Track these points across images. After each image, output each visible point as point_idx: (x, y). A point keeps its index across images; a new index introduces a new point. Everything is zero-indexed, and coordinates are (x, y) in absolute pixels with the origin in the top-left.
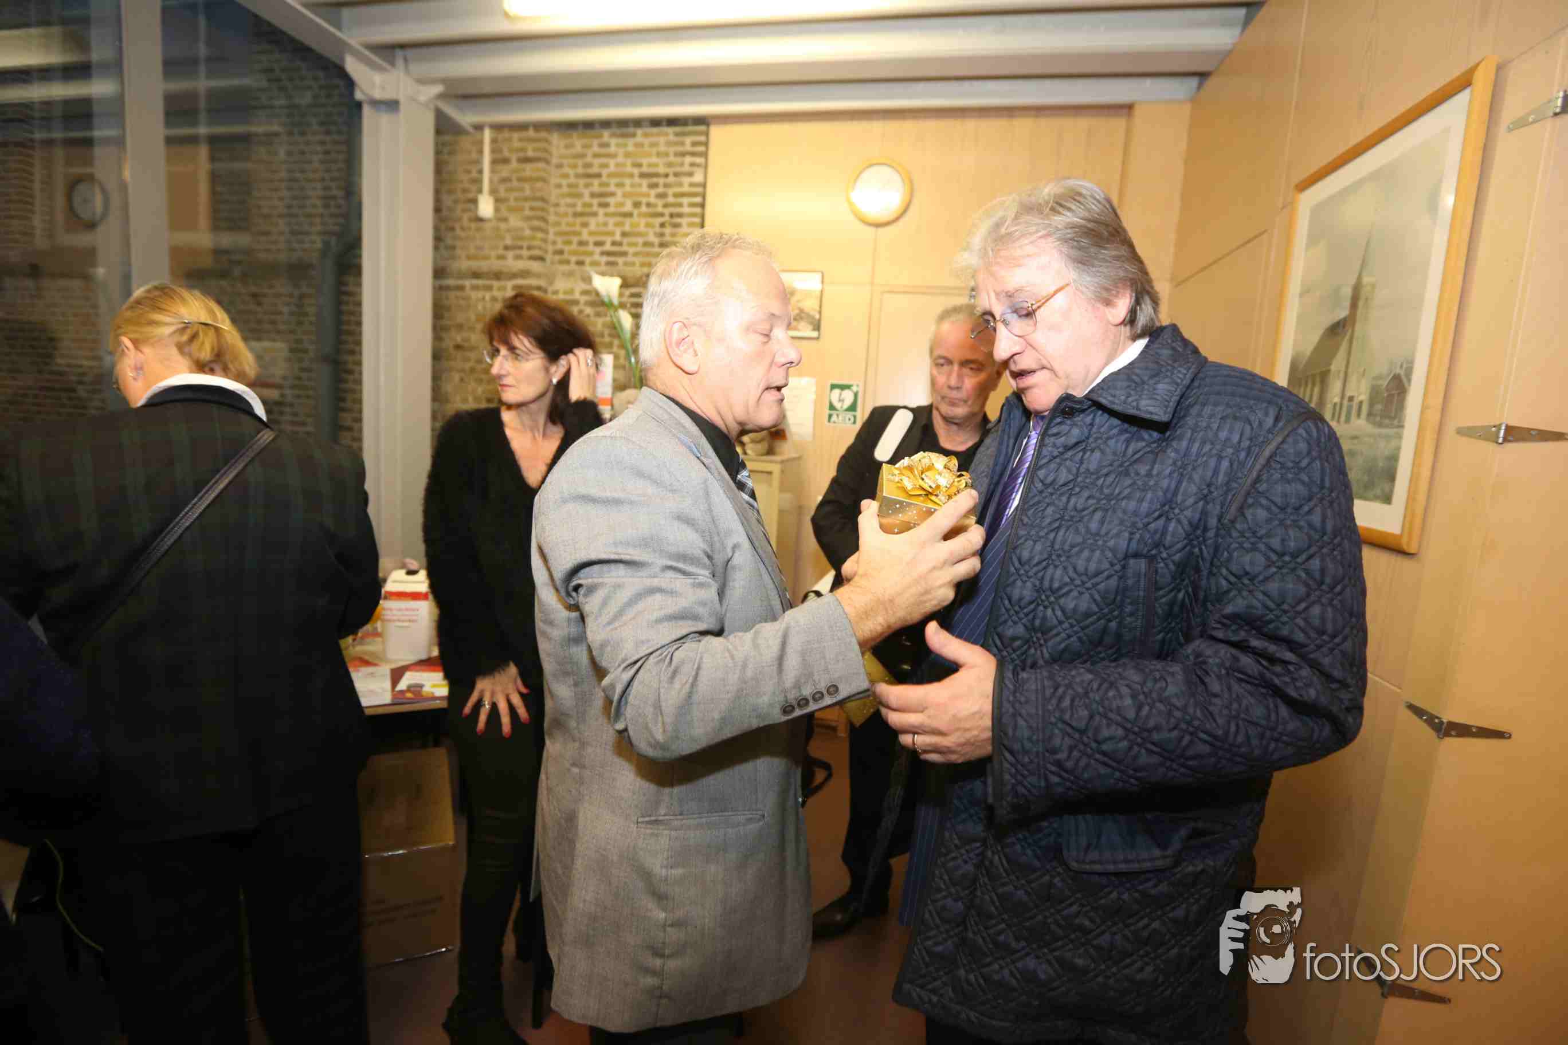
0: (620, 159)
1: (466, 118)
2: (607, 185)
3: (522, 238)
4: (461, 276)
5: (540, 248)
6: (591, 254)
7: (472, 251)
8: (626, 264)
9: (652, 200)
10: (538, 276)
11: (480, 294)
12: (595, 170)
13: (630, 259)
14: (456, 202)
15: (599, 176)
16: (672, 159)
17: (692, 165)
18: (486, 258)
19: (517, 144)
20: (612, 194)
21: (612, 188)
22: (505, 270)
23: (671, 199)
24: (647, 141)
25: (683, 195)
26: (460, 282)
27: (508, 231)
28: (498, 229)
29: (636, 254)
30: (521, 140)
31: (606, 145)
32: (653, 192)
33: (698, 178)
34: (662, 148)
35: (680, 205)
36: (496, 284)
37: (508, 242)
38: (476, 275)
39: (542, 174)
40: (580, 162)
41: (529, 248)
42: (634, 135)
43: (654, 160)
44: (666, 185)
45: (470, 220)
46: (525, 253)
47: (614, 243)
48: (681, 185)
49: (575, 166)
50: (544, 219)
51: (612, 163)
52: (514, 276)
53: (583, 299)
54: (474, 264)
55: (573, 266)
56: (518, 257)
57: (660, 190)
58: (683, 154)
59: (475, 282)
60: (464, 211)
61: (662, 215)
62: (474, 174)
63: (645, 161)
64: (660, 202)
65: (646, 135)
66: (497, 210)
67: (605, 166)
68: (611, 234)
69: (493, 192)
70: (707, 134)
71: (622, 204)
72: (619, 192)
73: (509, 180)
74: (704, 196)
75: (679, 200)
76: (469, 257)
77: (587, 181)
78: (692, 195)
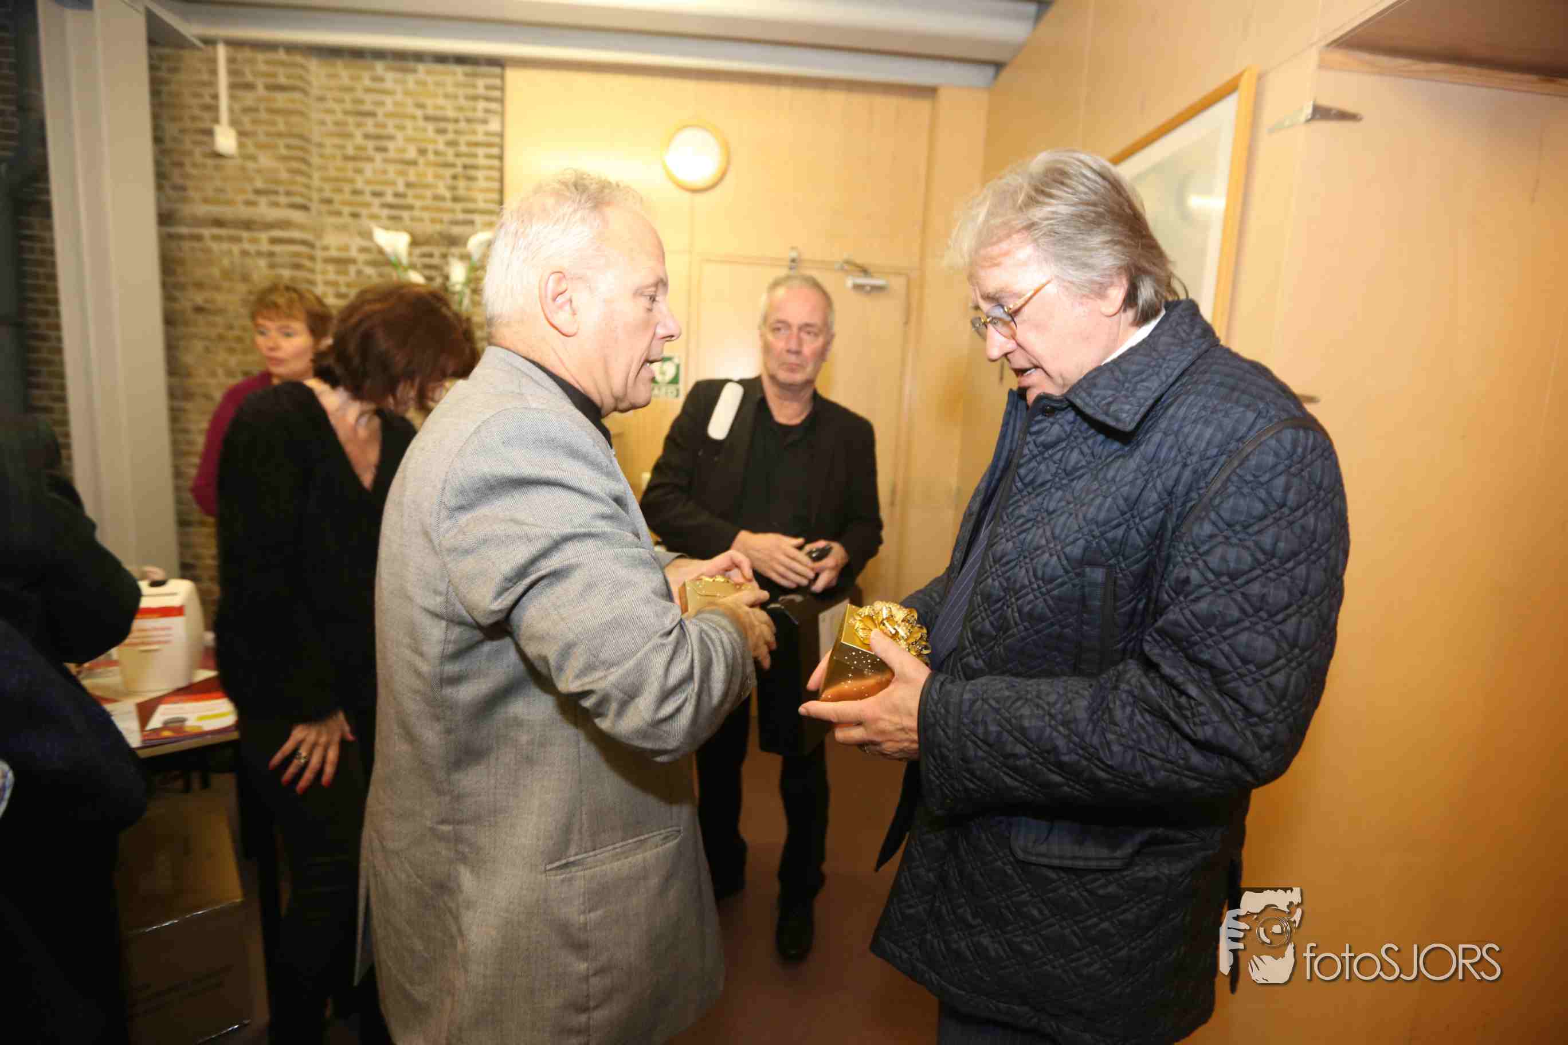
0: (399, 97)
1: (190, 29)
2: (384, 126)
3: (277, 182)
4: (197, 222)
5: (302, 195)
6: (368, 205)
7: (210, 193)
8: (412, 219)
9: (441, 147)
10: (301, 227)
11: (225, 246)
12: (367, 107)
13: (417, 213)
14: (183, 131)
15: (372, 114)
16: (462, 102)
17: (487, 111)
18: (229, 203)
19: (263, 67)
20: (391, 138)
21: (391, 130)
22: (258, 219)
23: (463, 149)
24: (430, 80)
25: (476, 144)
26: (196, 231)
27: (259, 171)
28: (243, 169)
29: (425, 208)
30: (268, 62)
31: (380, 79)
32: (441, 140)
33: (494, 126)
34: (450, 89)
35: (475, 156)
36: (245, 234)
37: (259, 184)
38: (219, 223)
39: (299, 107)
40: (347, 97)
41: (288, 193)
42: (414, 71)
43: (441, 101)
44: (456, 132)
45: (206, 155)
46: (283, 199)
47: (397, 195)
48: (474, 132)
49: (341, 101)
50: (304, 161)
51: (389, 100)
52: (270, 226)
53: (362, 257)
54: (214, 210)
55: (346, 219)
56: (276, 204)
57: (450, 136)
58: (475, 98)
59: (216, 231)
60: (195, 143)
61: (453, 165)
62: (208, 100)
63: (429, 102)
64: (450, 152)
65: (429, 72)
66: (241, 145)
67: (382, 104)
68: (393, 183)
69: (234, 123)
70: (502, 78)
71: (403, 150)
72: (400, 135)
73: (256, 110)
74: (501, 147)
75: (474, 150)
76: (206, 201)
77: (359, 119)
78: (490, 145)
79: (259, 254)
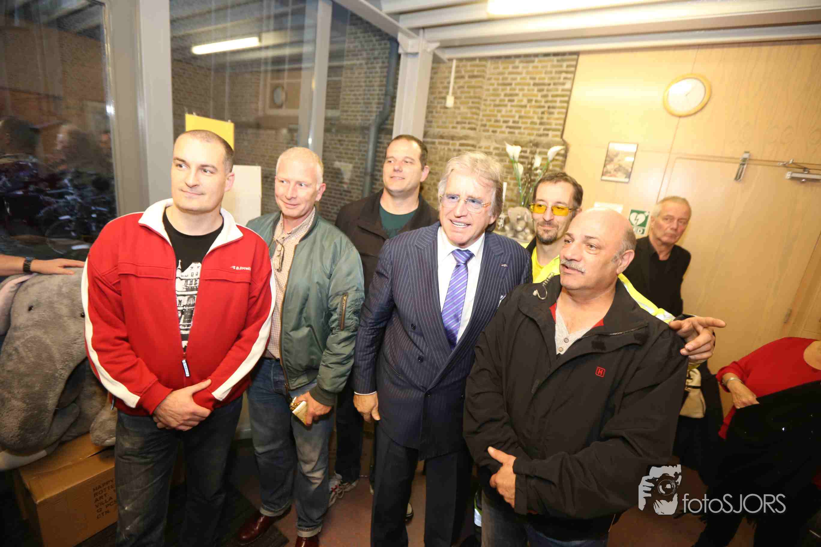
0: (524, 75)
1: (445, 55)
2: (514, 89)
3: (466, 118)
4: (435, 137)
5: (474, 123)
6: (501, 127)
7: (440, 124)
8: (520, 133)
9: (539, 98)
10: (473, 138)
11: (443, 147)
12: (509, 81)
13: (522, 131)
14: (435, 98)
15: (510, 84)
16: (553, 75)
17: (565, 78)
18: (446, 127)
19: (469, 68)
20: (517, 95)
21: (517, 92)
22: (456, 135)
23: (550, 98)
24: (540, 65)
25: (557, 96)
26: (434, 140)
27: (460, 114)
28: (454, 113)
29: (525, 129)
30: (471, 66)
31: (517, 67)
32: (540, 94)
33: (568, 86)
34: (549, 69)
35: (555, 102)
36: (451, 142)
37: (459, 120)
38: (442, 137)
39: (480, 84)
40: (501, 77)
41: (469, 123)
42: (533, 62)
44: (548, 90)
45: (441, 108)
46: (467, 126)
47: (514, 122)
48: (557, 90)
49: (498, 79)
50: (478, 108)
51: (519, 77)
52: (461, 138)
54: (441, 131)
55: (490, 133)
56: (464, 128)
57: (545, 93)
58: (561, 72)
59: (441, 140)
60: (438, 103)
61: (544, 107)
62: (446, 84)
63: (538, 76)
64: (543, 100)
65: (540, 61)
66: (455, 103)
67: (515, 79)
68: (513, 116)
69: (454, 93)
70: (577, 60)
71: (521, 101)
72: (521, 93)
73: (462, 87)
74: (570, 97)
75: (555, 99)
76: (438, 127)
77: (504, 87)
78: (563, 96)
79: (454, 150)
